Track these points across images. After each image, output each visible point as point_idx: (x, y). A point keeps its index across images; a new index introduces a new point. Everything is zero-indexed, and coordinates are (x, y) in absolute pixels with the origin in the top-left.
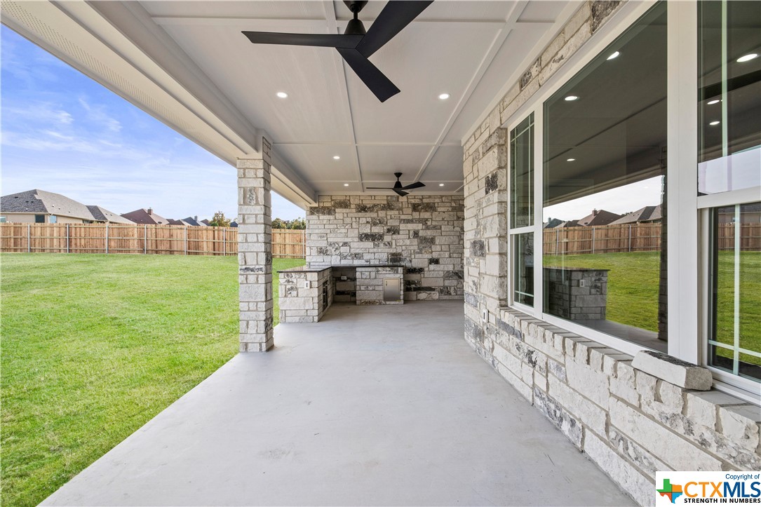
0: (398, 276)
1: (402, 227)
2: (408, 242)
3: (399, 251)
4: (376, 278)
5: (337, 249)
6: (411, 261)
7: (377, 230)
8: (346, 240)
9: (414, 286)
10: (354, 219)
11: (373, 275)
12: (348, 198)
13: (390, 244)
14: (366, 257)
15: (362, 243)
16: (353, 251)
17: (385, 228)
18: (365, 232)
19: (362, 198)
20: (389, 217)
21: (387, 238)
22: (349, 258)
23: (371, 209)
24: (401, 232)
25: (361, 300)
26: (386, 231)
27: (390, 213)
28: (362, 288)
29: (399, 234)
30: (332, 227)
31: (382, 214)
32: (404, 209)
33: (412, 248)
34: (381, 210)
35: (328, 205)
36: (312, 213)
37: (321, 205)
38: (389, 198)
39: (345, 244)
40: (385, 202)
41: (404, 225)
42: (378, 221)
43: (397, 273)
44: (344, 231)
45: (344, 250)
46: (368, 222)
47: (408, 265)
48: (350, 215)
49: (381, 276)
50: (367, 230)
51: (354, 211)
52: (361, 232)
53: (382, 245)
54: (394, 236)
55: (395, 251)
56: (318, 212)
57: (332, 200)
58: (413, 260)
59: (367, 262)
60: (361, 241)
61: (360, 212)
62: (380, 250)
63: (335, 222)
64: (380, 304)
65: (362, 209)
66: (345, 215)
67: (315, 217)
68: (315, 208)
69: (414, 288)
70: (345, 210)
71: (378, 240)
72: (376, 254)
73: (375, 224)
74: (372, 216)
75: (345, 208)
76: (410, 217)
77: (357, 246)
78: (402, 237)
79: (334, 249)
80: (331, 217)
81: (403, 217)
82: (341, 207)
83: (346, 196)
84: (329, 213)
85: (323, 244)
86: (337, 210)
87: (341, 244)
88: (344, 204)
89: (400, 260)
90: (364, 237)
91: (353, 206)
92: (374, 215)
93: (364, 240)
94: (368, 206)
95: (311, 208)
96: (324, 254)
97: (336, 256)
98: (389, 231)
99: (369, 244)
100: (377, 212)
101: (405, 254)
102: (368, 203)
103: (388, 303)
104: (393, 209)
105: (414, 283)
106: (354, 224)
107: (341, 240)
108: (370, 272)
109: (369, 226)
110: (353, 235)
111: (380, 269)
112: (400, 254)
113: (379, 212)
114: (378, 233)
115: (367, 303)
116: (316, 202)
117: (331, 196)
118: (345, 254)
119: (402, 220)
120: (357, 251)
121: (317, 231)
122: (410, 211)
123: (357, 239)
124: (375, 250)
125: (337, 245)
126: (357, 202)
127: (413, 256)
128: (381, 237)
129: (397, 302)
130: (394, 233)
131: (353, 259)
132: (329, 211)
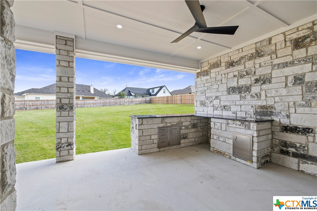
0: (250, 132)
1: (276, 73)
2: (284, 92)
3: (270, 102)
4: (226, 130)
5: (211, 102)
6: (288, 116)
7: (243, 82)
8: (218, 94)
9: (293, 150)
10: (223, 76)
11: (224, 126)
12: (219, 59)
13: (258, 96)
14: (234, 108)
15: (229, 96)
16: (223, 104)
17: (253, 79)
18: (232, 85)
19: (230, 55)
20: (257, 66)
21: (255, 89)
22: (220, 109)
23: (238, 62)
24: (273, 80)
25: (214, 148)
26: (253, 82)
27: (258, 61)
28: (215, 137)
29: (270, 82)
30: (208, 84)
31: (249, 64)
32: (278, 52)
33: (291, 99)
34: (249, 60)
35: (206, 68)
36: (198, 77)
37: (203, 70)
38: (258, 45)
39: (217, 97)
40: (254, 51)
41: (279, 71)
42: (245, 73)
43: (249, 128)
44: (216, 87)
45: (216, 102)
46: (235, 76)
47: (285, 121)
48: (221, 73)
49: (232, 130)
50: (234, 84)
51: (224, 68)
52: (229, 86)
53: (248, 97)
54: (264, 86)
55: (264, 104)
56: (201, 75)
57: (209, 64)
58: (292, 116)
59: (234, 113)
60: (229, 94)
61: (229, 67)
62: (246, 102)
63: (211, 80)
64: (230, 158)
65: (231, 64)
66: (217, 73)
67: (199, 79)
68: (199, 73)
69: (293, 153)
70: (217, 70)
71: (245, 92)
72: (243, 107)
73: (242, 76)
74: (239, 69)
75: (217, 67)
76: (289, 59)
77: (227, 99)
78: (276, 86)
79: (209, 102)
80: (208, 77)
81: (276, 61)
82: (214, 67)
83: (218, 57)
84: (207, 75)
85: (203, 98)
86: (212, 71)
87: (214, 98)
88: (216, 65)
89: (271, 114)
90: (232, 90)
91: (223, 64)
92: (241, 67)
93: (231, 93)
94: (235, 60)
95: (197, 73)
96: (203, 105)
97: (210, 107)
98: (257, 81)
99: (236, 97)
100: (244, 64)
101: (278, 108)
102: (235, 58)
103: (238, 159)
104: (262, 56)
105: (293, 146)
106: (223, 79)
107: (214, 95)
108: (221, 124)
109: (236, 79)
110: (222, 90)
111: (230, 121)
112: (272, 107)
113: (246, 63)
114: (245, 85)
115: (218, 152)
116: (199, 69)
117: (208, 61)
118: (217, 106)
119: (274, 65)
120: (226, 104)
121: (200, 89)
122: (289, 50)
123: (226, 93)
124: (242, 102)
125: (211, 99)
126: (227, 59)
127: (292, 110)
128: (248, 89)
129: (248, 163)
130: (264, 83)
131: (222, 110)
132: (206, 73)
